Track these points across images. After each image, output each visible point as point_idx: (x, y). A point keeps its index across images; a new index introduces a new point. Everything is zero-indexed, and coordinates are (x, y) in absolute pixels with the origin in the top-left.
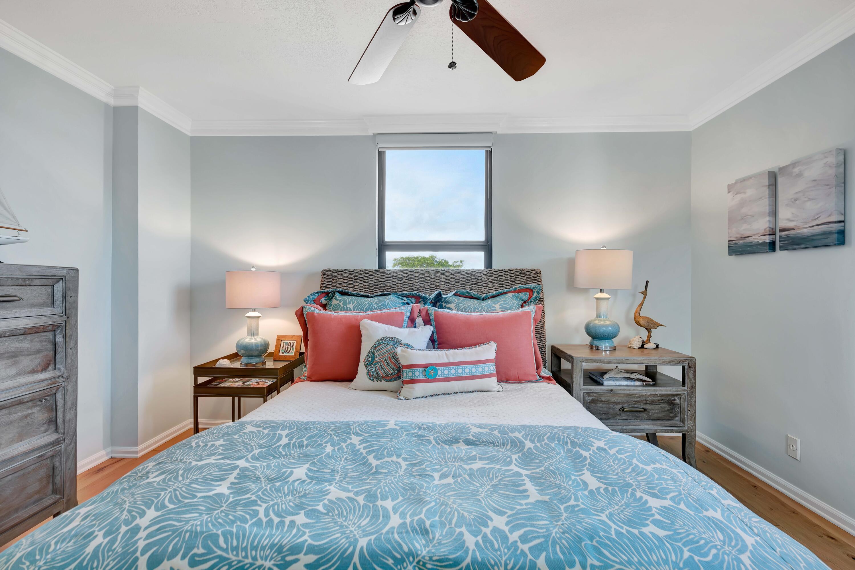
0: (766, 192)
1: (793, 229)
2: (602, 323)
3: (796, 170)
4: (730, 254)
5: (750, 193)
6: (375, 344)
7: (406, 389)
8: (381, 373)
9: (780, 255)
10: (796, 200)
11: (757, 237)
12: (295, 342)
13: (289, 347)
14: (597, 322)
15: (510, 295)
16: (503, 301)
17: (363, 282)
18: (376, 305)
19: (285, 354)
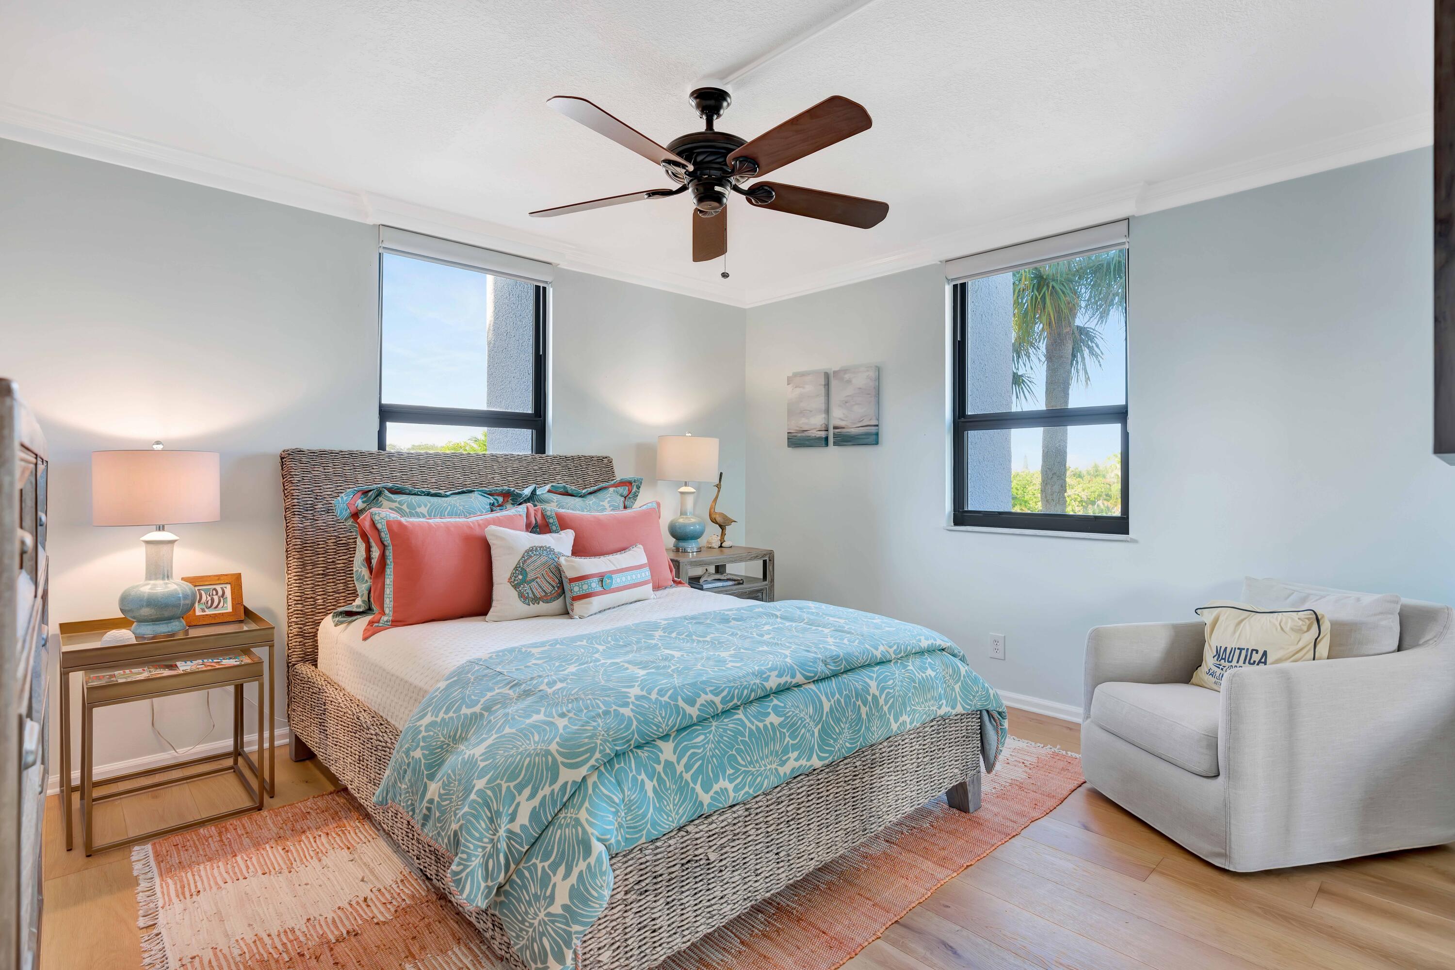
0: (822, 390)
1: (844, 428)
2: (687, 521)
3: (847, 376)
4: (789, 446)
5: (809, 388)
6: (523, 557)
7: (579, 607)
8: (539, 593)
9: (833, 451)
10: (846, 402)
11: (814, 431)
12: (229, 586)
13: (216, 598)
14: (681, 520)
15: (611, 489)
16: (609, 497)
17: (370, 472)
18: (461, 508)
19: (208, 612)
